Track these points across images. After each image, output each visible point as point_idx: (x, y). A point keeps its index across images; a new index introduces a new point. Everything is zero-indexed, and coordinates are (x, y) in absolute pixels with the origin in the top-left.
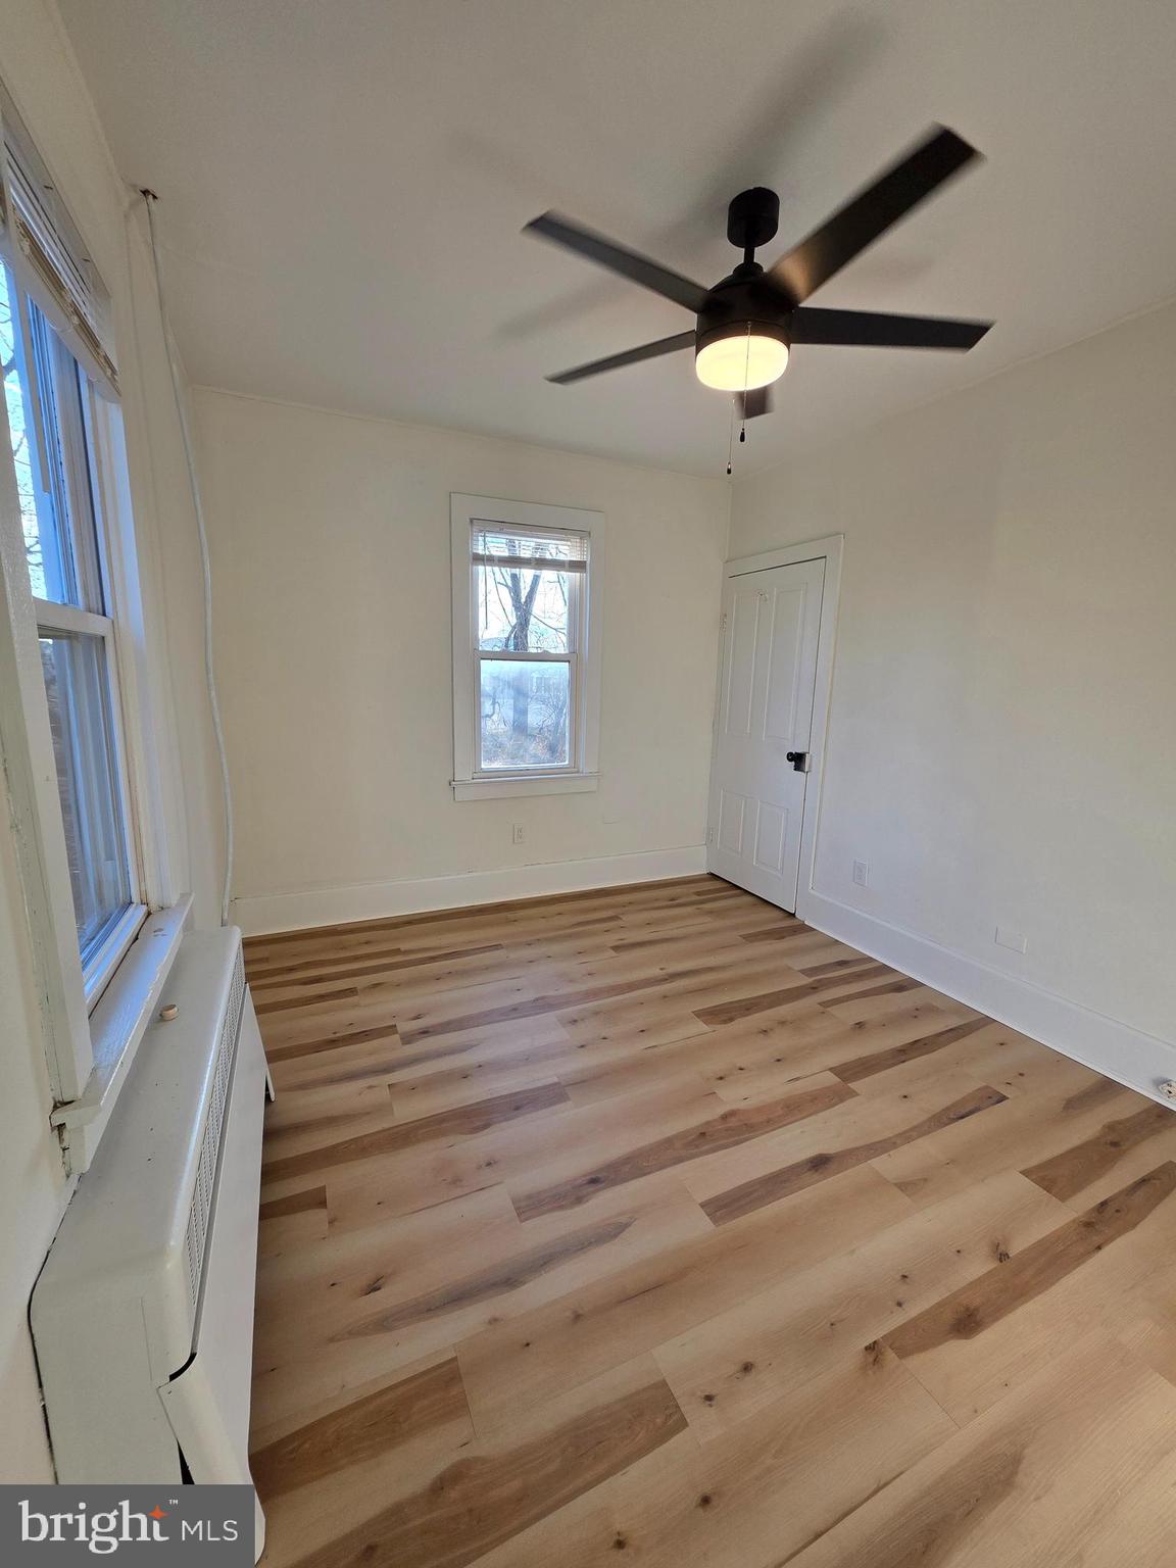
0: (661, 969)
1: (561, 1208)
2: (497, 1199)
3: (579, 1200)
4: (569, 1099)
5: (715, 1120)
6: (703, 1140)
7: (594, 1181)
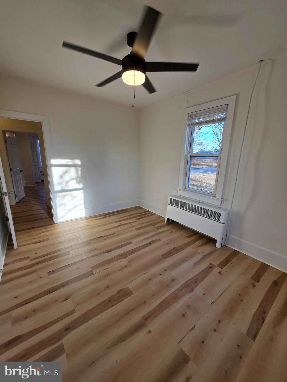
0: (150, 332)
1: (154, 240)
2: (164, 241)
3: (151, 241)
4: (161, 256)
5: (129, 256)
6: (132, 252)
7: (150, 244)
